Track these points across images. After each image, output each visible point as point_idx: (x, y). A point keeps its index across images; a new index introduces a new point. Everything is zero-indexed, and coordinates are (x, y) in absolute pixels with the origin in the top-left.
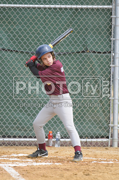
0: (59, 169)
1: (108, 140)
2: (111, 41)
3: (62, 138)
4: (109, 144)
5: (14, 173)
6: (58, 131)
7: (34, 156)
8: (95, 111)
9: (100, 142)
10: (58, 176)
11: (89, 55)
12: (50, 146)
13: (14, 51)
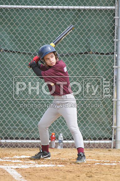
0: (61, 171)
1: (111, 141)
2: (114, 42)
3: (65, 140)
4: (112, 146)
5: (16, 175)
6: (61, 133)
7: (37, 158)
8: (98, 113)
9: (102, 143)
10: (60, 178)
11: (92, 56)
12: (52, 148)
13: (17, 52)
